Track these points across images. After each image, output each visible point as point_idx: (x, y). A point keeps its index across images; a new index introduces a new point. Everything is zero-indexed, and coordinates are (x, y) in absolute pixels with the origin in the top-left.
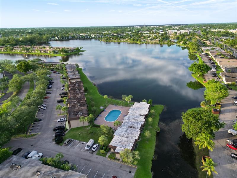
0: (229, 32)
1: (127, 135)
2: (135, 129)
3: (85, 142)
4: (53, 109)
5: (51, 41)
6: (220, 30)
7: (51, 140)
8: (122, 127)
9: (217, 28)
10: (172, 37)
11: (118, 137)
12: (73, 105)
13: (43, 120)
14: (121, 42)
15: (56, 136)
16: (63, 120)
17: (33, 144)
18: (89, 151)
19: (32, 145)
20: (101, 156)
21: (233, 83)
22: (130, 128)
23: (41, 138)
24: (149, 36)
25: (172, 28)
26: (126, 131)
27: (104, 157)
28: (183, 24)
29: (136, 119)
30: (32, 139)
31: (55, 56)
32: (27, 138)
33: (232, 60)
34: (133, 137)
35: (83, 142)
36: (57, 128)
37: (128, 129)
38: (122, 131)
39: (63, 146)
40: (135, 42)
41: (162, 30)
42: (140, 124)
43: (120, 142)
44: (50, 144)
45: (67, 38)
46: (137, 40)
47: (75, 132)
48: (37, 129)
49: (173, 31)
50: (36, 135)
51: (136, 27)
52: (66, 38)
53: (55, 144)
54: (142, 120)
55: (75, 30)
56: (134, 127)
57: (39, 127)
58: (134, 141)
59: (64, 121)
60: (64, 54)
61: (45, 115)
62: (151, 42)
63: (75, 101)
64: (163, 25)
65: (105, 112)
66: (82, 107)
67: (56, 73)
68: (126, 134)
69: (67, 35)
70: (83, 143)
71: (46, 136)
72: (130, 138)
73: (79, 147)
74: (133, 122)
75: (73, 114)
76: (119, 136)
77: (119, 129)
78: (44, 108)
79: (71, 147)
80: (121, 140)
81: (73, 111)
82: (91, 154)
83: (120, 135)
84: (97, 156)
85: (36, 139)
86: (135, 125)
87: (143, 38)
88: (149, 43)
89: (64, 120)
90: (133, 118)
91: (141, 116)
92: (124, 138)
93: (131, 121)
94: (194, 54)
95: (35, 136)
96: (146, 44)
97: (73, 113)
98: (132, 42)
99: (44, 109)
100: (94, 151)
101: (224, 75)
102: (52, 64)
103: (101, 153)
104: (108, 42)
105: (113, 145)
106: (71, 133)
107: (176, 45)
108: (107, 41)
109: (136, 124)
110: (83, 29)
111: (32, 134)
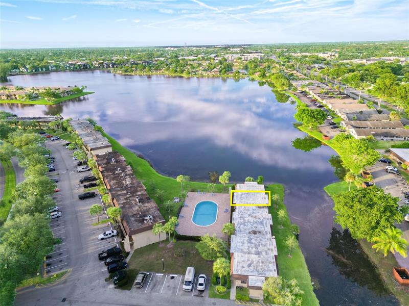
0: (318, 57)
1: (257, 250)
2: (263, 234)
3: (175, 274)
4: (76, 213)
5: (11, 75)
6: (304, 54)
7: (102, 281)
8: (238, 234)
9: (298, 51)
10: (237, 66)
11: (242, 256)
12: (125, 201)
13: (66, 238)
14: (153, 75)
15: (112, 271)
16: (111, 235)
17: (65, 297)
18: (193, 293)
19: (64, 300)
20: (221, 299)
21: (369, 137)
22: (253, 235)
23: (78, 280)
24: (200, 65)
25: (229, 50)
26: (250, 242)
27: (228, 300)
28: (244, 45)
29: (254, 215)
30: (59, 286)
31: (32, 105)
32: (45, 284)
33: (347, 101)
34: (269, 252)
35: (171, 275)
36: (105, 255)
37: (252, 237)
38: (243, 243)
39: (134, 289)
40: (178, 74)
41: (215, 55)
42: (266, 224)
43: (249, 266)
44: (104, 289)
45: (44, 70)
46: (182, 72)
47: (147, 257)
48: (61, 261)
49: (234, 55)
50: (63, 274)
51: (169, 48)
52: (42, 70)
53: (115, 288)
54: (266, 215)
55: (54, 54)
56: (259, 232)
57: (63, 257)
58: (273, 259)
59: (113, 236)
60: (51, 101)
61: (64, 228)
62: (206, 74)
63: (125, 192)
64: (213, 46)
65: (187, 208)
66: (146, 205)
67: (52, 139)
68: (252, 248)
69: (43, 64)
70: (173, 278)
71: (88, 274)
72: (264, 253)
73: (169, 286)
74: (252, 221)
75: (136, 221)
76: (241, 252)
77: (234, 240)
78: (58, 214)
79: (152, 289)
80: (248, 260)
81: (131, 214)
82: (199, 299)
83: (243, 252)
84: (213, 300)
85: (68, 284)
86: (260, 228)
87: (189, 67)
88: (203, 77)
89: (113, 234)
90: (249, 215)
91: (262, 209)
92: (253, 255)
93: (248, 222)
94: (284, 92)
95: (63, 278)
96: (198, 78)
97: (133, 219)
98: (173, 75)
99: (58, 217)
100: (202, 291)
101: (349, 126)
102: (39, 122)
103: (218, 293)
104: (128, 75)
105: (239, 273)
106: (140, 260)
107: (248, 78)
108: (126, 73)
109: (259, 226)
110: (71, 52)
111: (54, 274)
